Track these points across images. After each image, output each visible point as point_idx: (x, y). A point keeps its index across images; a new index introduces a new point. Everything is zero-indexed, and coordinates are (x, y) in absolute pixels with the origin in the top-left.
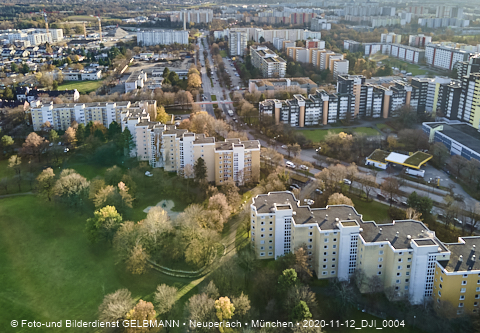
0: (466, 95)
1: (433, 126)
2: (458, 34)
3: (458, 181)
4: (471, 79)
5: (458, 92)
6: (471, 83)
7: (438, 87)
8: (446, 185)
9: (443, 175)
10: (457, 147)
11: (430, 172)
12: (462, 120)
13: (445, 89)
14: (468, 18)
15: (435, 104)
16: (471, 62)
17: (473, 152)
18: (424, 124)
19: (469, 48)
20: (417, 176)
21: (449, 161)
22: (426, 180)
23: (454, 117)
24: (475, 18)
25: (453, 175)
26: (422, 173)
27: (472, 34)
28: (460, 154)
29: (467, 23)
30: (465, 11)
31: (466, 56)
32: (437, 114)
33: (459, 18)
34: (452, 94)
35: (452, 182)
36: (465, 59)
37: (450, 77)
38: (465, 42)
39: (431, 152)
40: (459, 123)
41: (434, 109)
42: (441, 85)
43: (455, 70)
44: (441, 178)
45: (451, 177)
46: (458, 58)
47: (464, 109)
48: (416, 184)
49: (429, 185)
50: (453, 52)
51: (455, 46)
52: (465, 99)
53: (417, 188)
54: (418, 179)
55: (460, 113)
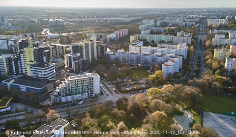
0: (21, 61)
1: (8, 81)
2: (7, 30)
3: (28, 104)
4: (21, 52)
5: (16, 60)
6: (21, 54)
7: (4, 60)
8: (23, 109)
9: (20, 104)
10: (23, 88)
11: (13, 106)
12: (22, 74)
13: (9, 60)
14: (10, 22)
15: (6, 69)
16: (18, 44)
17: (31, 87)
18: (2, 82)
19: (14, 37)
20: (7, 111)
21: (22, 96)
22: (12, 111)
23: (18, 73)
24: (14, 21)
25: (25, 102)
26: (9, 108)
27: (14, 30)
28: (25, 90)
29: (10, 24)
30: (8, 18)
31: (15, 41)
32: (9, 74)
33: (6, 22)
34: (13, 62)
35: (26, 106)
36: (15, 43)
37: (9, 54)
38: (12, 34)
39: (11, 95)
40: (21, 75)
41: (6, 72)
42: (6, 59)
43: (11, 50)
44: (20, 106)
45: (24, 103)
46: (11, 43)
47: (21, 68)
48: (7, 115)
49: (14, 113)
50: (7, 40)
51: (8, 37)
52: (21, 63)
53: (9, 117)
54: (8, 112)
55: (20, 71)
